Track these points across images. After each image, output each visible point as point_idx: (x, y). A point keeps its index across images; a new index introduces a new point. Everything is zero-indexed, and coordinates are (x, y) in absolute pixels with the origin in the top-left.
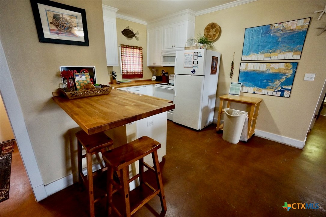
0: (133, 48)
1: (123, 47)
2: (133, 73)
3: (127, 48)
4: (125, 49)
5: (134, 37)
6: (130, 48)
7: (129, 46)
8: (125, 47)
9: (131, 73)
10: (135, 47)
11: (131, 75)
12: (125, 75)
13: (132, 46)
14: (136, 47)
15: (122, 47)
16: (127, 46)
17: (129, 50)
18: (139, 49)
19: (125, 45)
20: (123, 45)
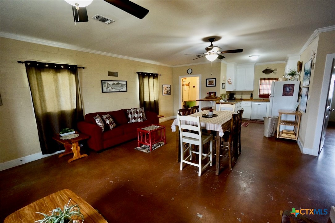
0: (270, 80)
1: (262, 80)
2: (267, 94)
3: (264, 80)
4: (263, 81)
5: (272, 73)
6: (267, 80)
7: (266, 79)
8: (263, 80)
9: (266, 94)
10: (271, 78)
11: (266, 96)
12: (261, 95)
13: (268, 79)
14: (273, 78)
15: (260, 80)
16: (264, 79)
17: (266, 81)
18: (275, 80)
19: (263, 79)
20: (262, 79)
